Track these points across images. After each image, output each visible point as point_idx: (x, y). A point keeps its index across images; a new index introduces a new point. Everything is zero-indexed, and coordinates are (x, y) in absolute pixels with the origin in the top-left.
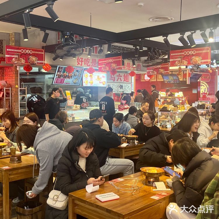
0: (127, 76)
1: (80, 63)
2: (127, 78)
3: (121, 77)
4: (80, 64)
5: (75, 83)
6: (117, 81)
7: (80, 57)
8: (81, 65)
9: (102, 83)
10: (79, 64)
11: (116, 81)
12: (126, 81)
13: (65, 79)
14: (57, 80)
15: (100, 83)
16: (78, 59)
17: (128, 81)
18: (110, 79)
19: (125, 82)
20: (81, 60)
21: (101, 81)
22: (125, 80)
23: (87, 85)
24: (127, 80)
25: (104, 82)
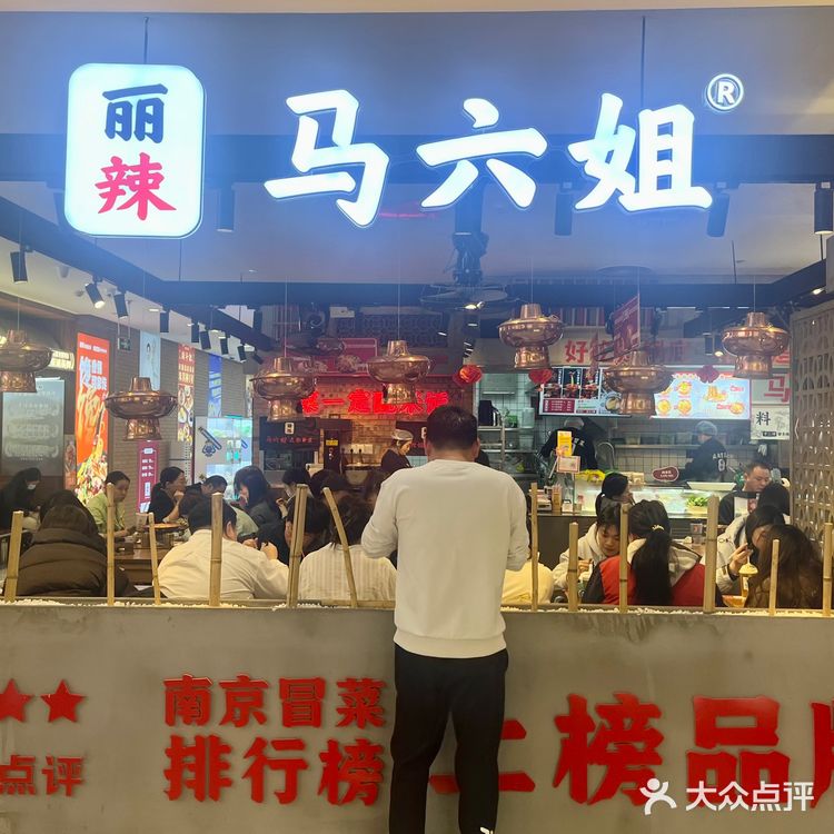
1: (577, 356)
4: (574, 359)
5: (612, 411)
7: (575, 341)
8: (581, 361)
9: (729, 407)
10: (571, 358)
13: (576, 400)
14: (550, 402)
16: (568, 347)
20: (578, 347)
21: (723, 403)
23: (665, 414)
25: (738, 407)
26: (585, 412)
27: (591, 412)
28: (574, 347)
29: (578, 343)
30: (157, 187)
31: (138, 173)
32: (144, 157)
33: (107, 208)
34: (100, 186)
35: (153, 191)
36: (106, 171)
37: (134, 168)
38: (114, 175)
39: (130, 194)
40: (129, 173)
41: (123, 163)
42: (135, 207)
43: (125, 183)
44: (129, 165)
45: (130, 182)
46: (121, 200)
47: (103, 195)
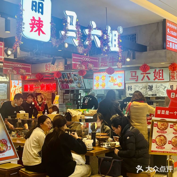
0: (161, 72)
2: (161, 74)
3: (148, 75)
6: (142, 80)
9: (117, 84)
11: (140, 81)
12: (158, 80)
13: (69, 84)
14: (62, 86)
15: (115, 85)
17: (163, 79)
18: (130, 79)
19: (156, 80)
21: (115, 83)
22: (156, 78)
23: (97, 88)
24: (161, 78)
26: (72, 88)
27: (74, 88)
28: (47, 66)
29: (48, 64)
30: (42, 27)
31: (38, 22)
32: (39, 18)
33: (32, 31)
34: (30, 24)
35: (41, 28)
36: (32, 20)
37: (37, 21)
38: (33, 22)
39: (36, 28)
40: (36, 22)
41: (35, 19)
42: (38, 32)
43: (35, 24)
44: (36, 20)
45: (36, 24)
46: (35, 29)
47: (31, 27)
